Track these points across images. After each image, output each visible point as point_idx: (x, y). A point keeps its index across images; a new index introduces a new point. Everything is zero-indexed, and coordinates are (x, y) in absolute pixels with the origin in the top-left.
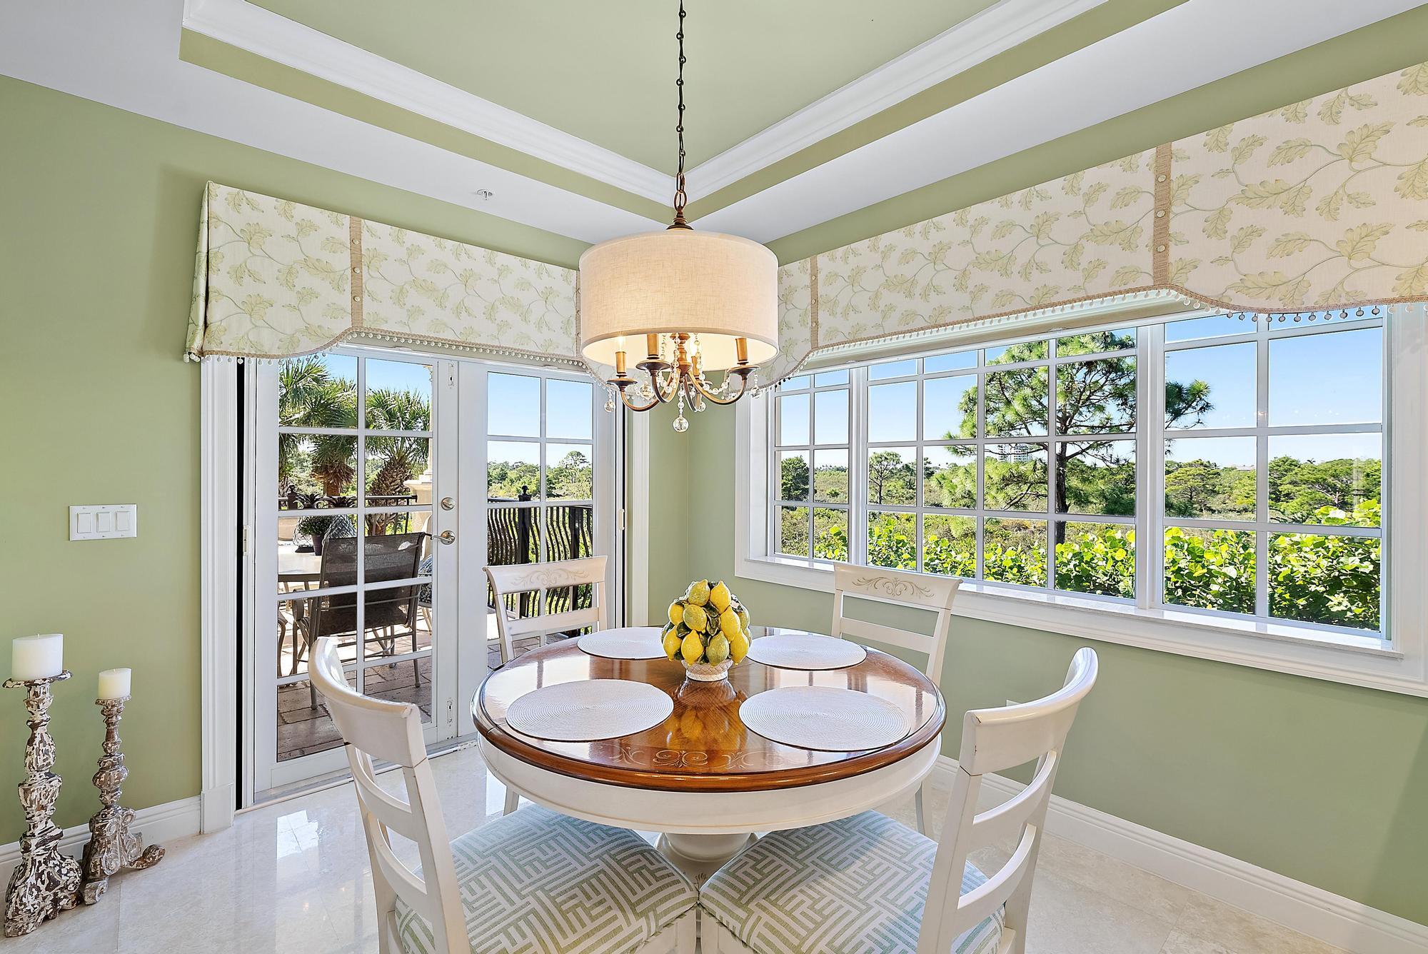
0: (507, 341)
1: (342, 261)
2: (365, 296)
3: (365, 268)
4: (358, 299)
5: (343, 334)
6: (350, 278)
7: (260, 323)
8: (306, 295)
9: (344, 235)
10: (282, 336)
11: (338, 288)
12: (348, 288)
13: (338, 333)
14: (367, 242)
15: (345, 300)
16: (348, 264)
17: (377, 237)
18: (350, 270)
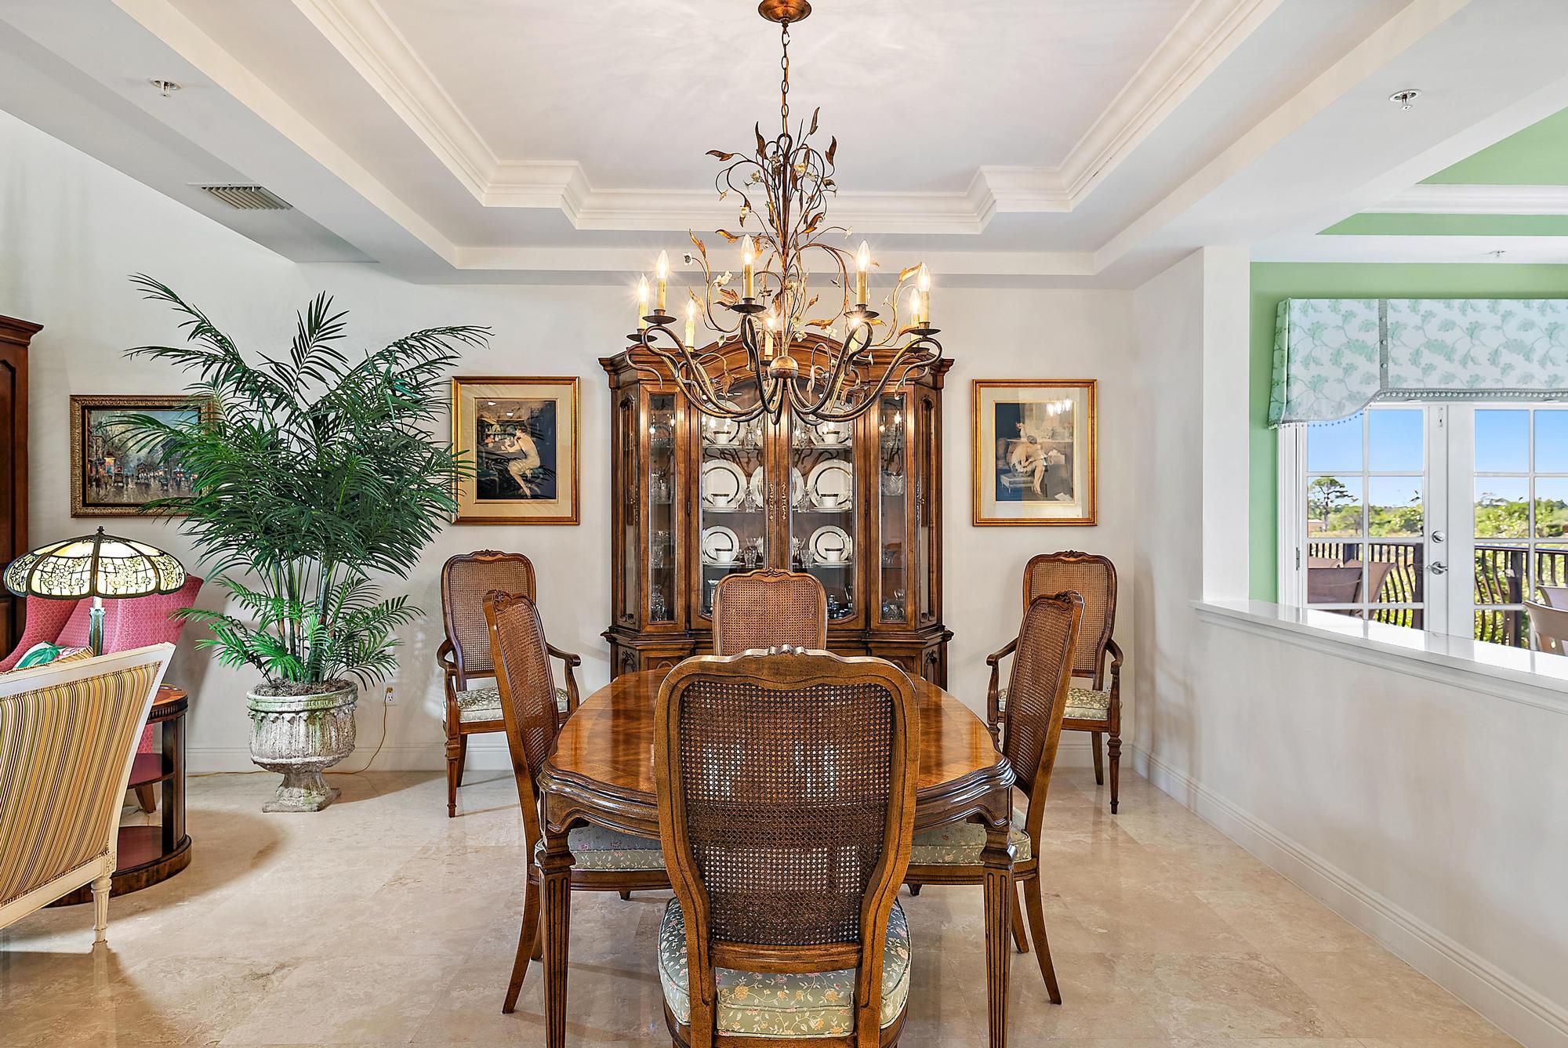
0: (1510, 382)
1: (1373, 337)
2: (1390, 363)
3: (1389, 339)
4: (1385, 366)
5: (1375, 395)
6: (1379, 349)
7: (1320, 395)
8: (1349, 369)
9: (1374, 316)
10: (1334, 403)
11: (1370, 359)
12: (1377, 358)
13: (1370, 395)
14: (1392, 317)
15: (1375, 369)
16: (1377, 338)
17: (1400, 311)
18: (1379, 343)
